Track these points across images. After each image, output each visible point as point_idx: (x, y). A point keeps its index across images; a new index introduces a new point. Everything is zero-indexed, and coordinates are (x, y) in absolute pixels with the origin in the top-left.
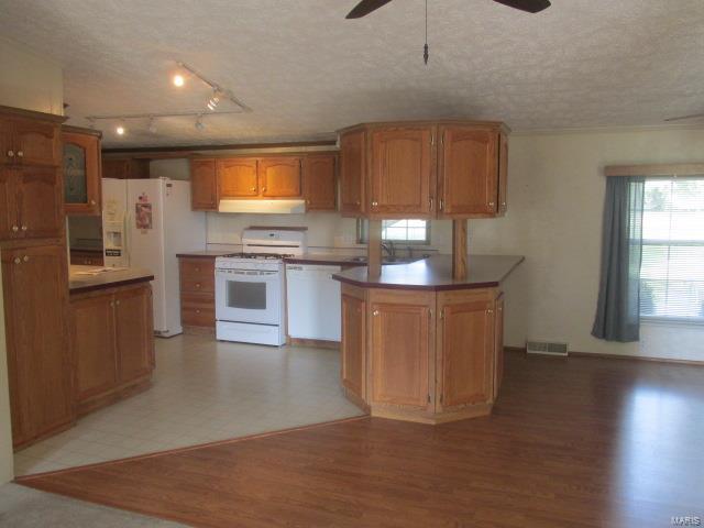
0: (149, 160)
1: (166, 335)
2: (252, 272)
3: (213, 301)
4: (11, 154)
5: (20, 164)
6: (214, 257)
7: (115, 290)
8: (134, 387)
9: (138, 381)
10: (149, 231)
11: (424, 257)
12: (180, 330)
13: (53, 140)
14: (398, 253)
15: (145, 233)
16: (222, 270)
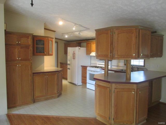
0: (81, 43)
1: (77, 85)
2: (94, 72)
3: (86, 78)
4: (17, 42)
5: (20, 45)
6: (87, 67)
7: (47, 73)
8: (52, 97)
9: (54, 95)
10: (75, 60)
11: (143, 70)
12: (81, 84)
13: (29, 39)
14: (134, 69)
15: (74, 60)
16: (89, 70)
